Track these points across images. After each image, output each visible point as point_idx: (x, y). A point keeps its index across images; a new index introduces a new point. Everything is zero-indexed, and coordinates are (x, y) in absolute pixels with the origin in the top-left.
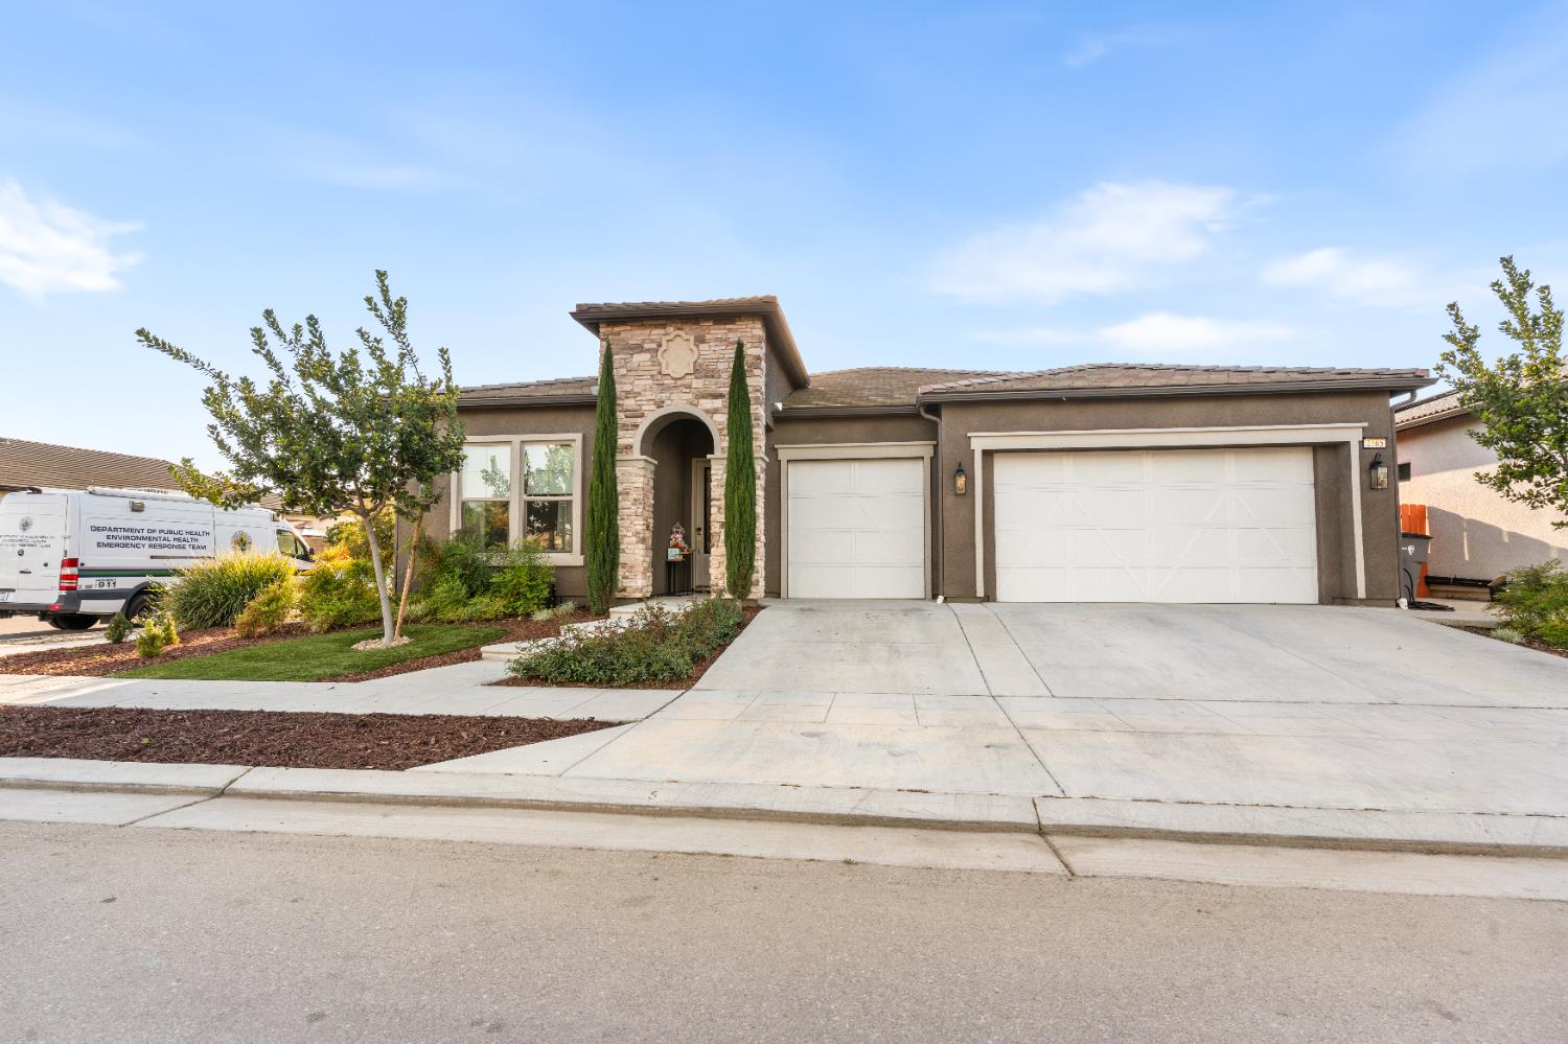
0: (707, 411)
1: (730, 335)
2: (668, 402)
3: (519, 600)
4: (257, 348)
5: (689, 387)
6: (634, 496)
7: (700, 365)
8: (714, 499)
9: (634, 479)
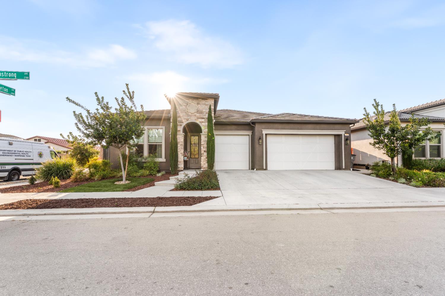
0: (200, 122)
1: (206, 103)
2: (190, 119)
3: (151, 171)
4: (98, 104)
5: (196, 116)
6: (181, 143)
7: (198, 110)
8: (202, 145)
9: (181, 139)
